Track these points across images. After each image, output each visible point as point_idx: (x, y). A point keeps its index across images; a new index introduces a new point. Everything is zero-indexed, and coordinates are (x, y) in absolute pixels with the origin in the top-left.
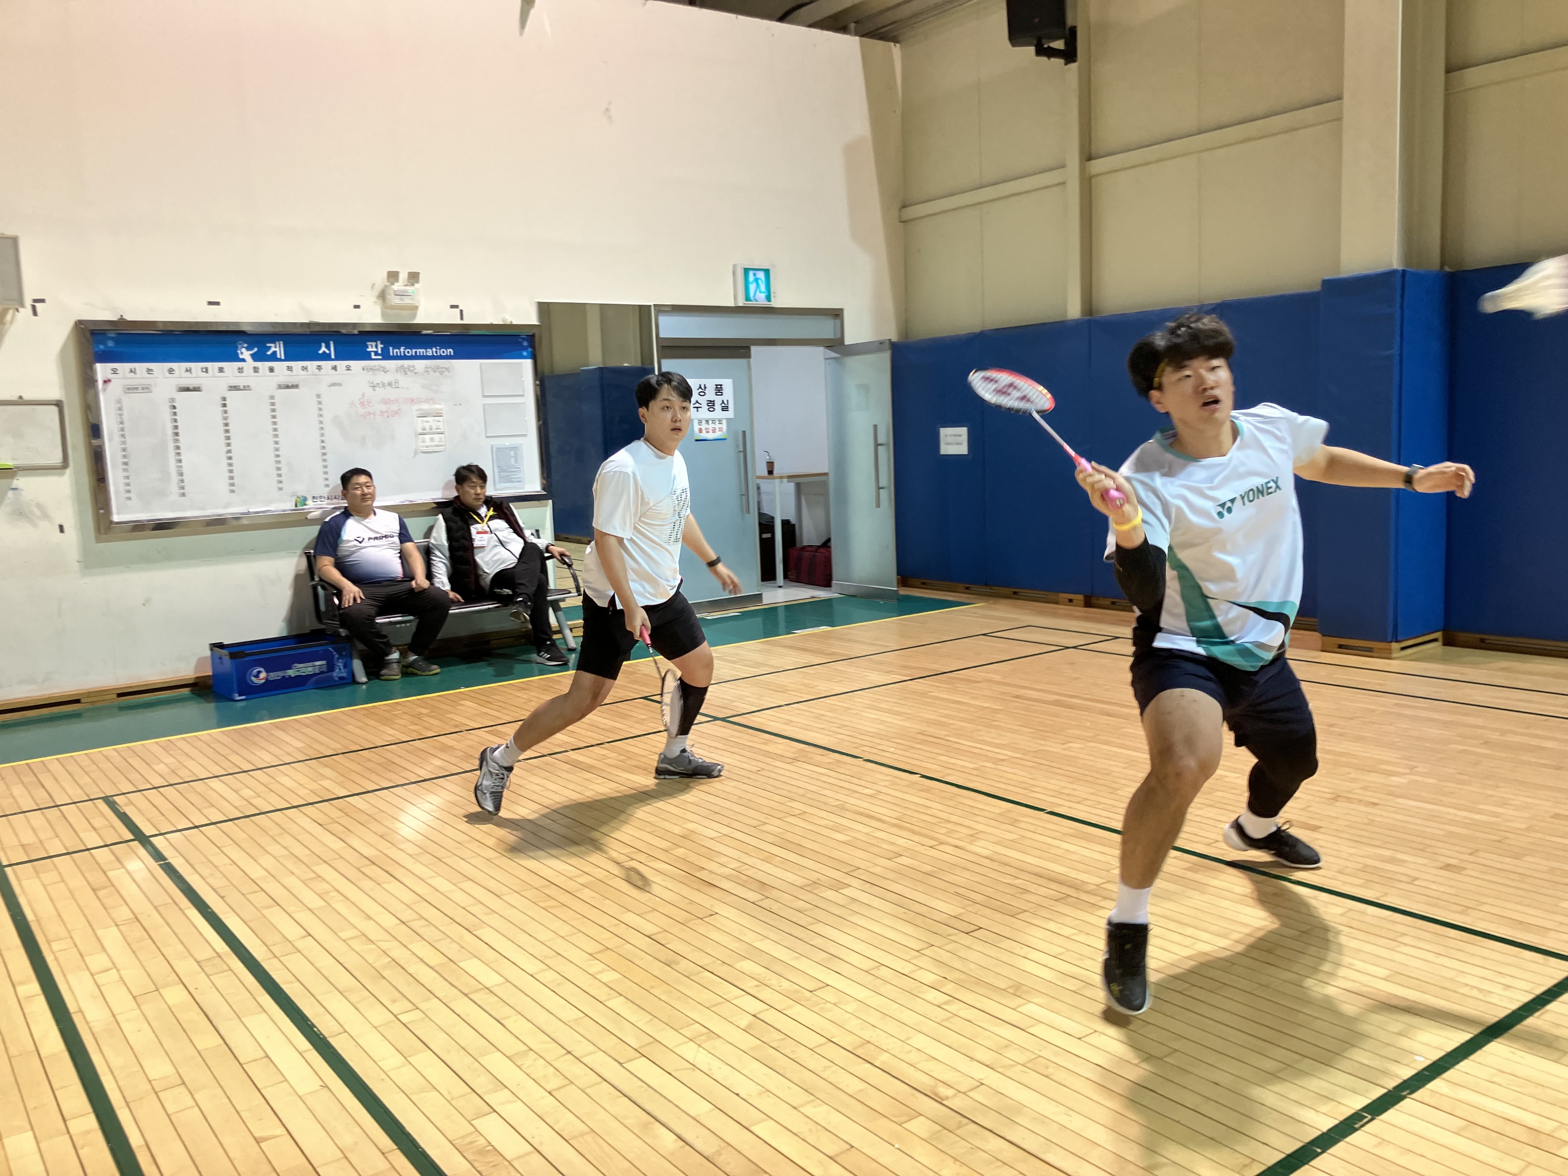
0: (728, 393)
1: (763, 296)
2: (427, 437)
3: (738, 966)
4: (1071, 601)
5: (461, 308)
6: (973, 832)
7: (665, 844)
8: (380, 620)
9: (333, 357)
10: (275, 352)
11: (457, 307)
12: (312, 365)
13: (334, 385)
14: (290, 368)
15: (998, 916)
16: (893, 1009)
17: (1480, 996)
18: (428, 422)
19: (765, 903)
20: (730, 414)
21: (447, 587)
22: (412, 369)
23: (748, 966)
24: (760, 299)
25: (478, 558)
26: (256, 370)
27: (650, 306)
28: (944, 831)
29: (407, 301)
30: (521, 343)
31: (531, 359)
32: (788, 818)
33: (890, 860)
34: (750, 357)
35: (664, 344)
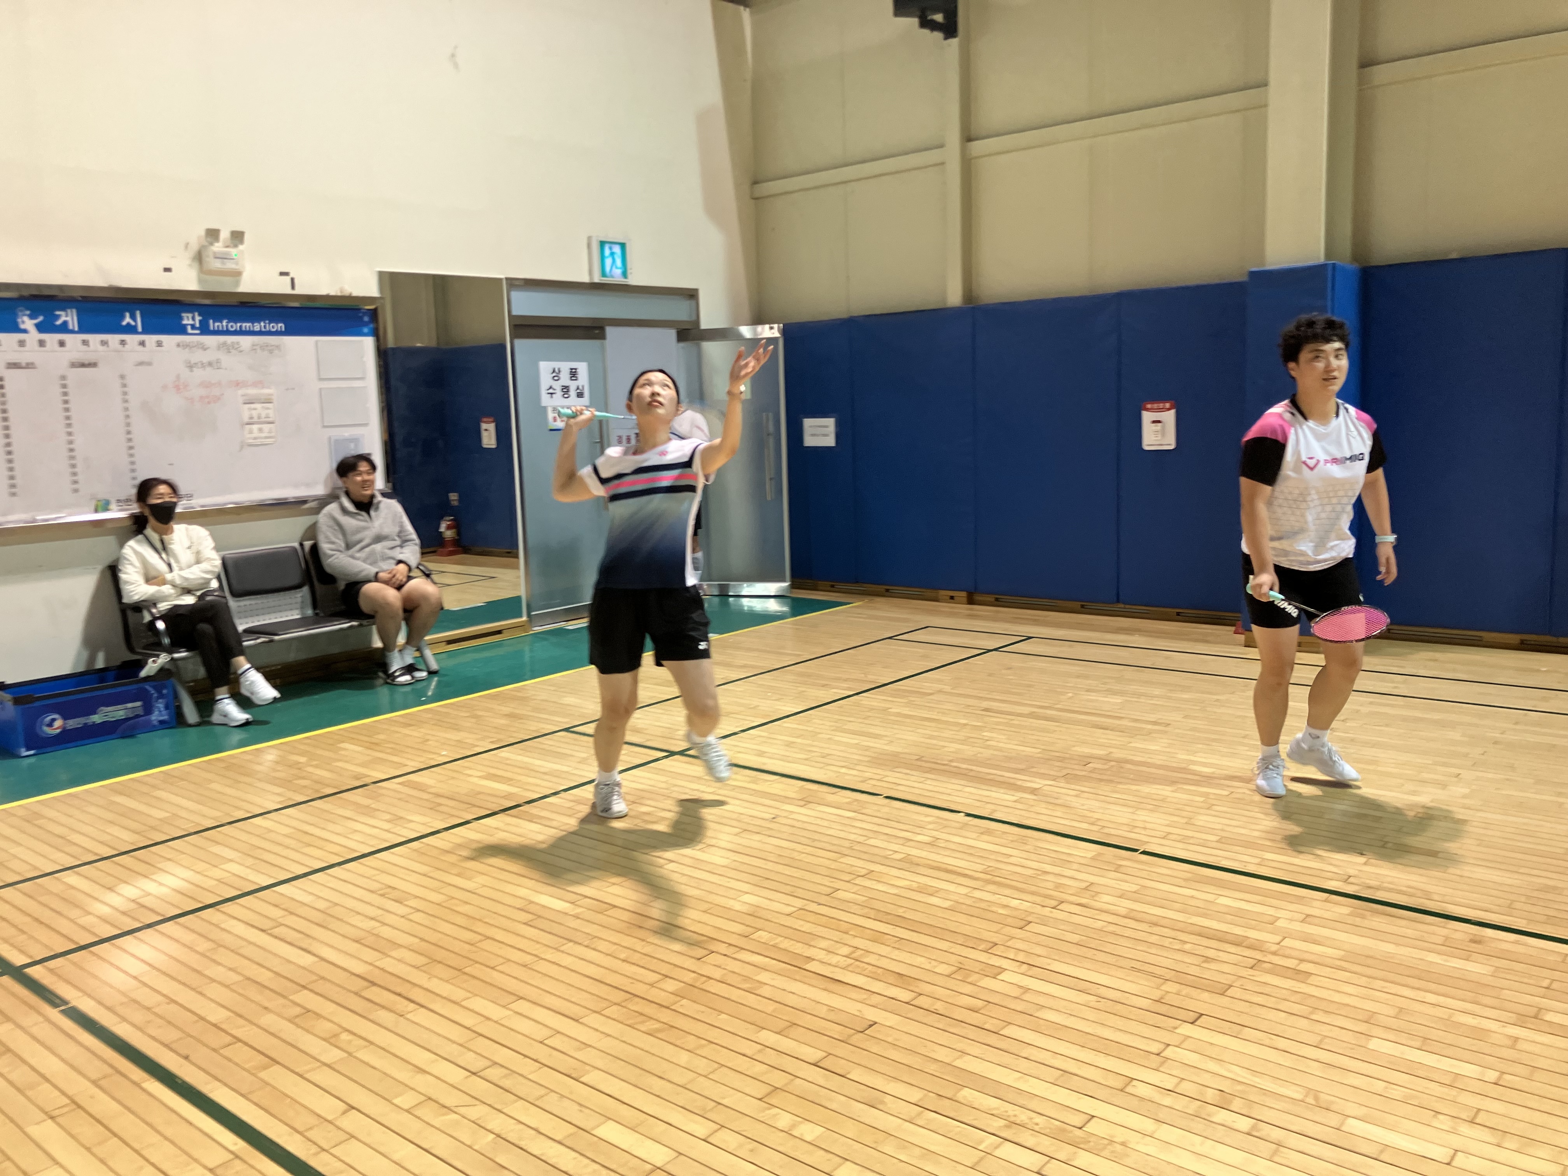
0: (583, 379)
1: (618, 272)
2: (255, 427)
4: (952, 598)
5: (292, 275)
9: (140, 329)
10: (65, 323)
11: (287, 274)
12: (114, 339)
13: (141, 364)
14: (85, 343)
18: (255, 409)
20: (585, 401)
22: (236, 346)
24: (616, 276)
26: (42, 343)
27: (501, 280)
29: (229, 266)
30: (361, 318)
31: (373, 336)
32: (858, 881)
33: (1021, 928)
34: (604, 338)
35: (517, 323)
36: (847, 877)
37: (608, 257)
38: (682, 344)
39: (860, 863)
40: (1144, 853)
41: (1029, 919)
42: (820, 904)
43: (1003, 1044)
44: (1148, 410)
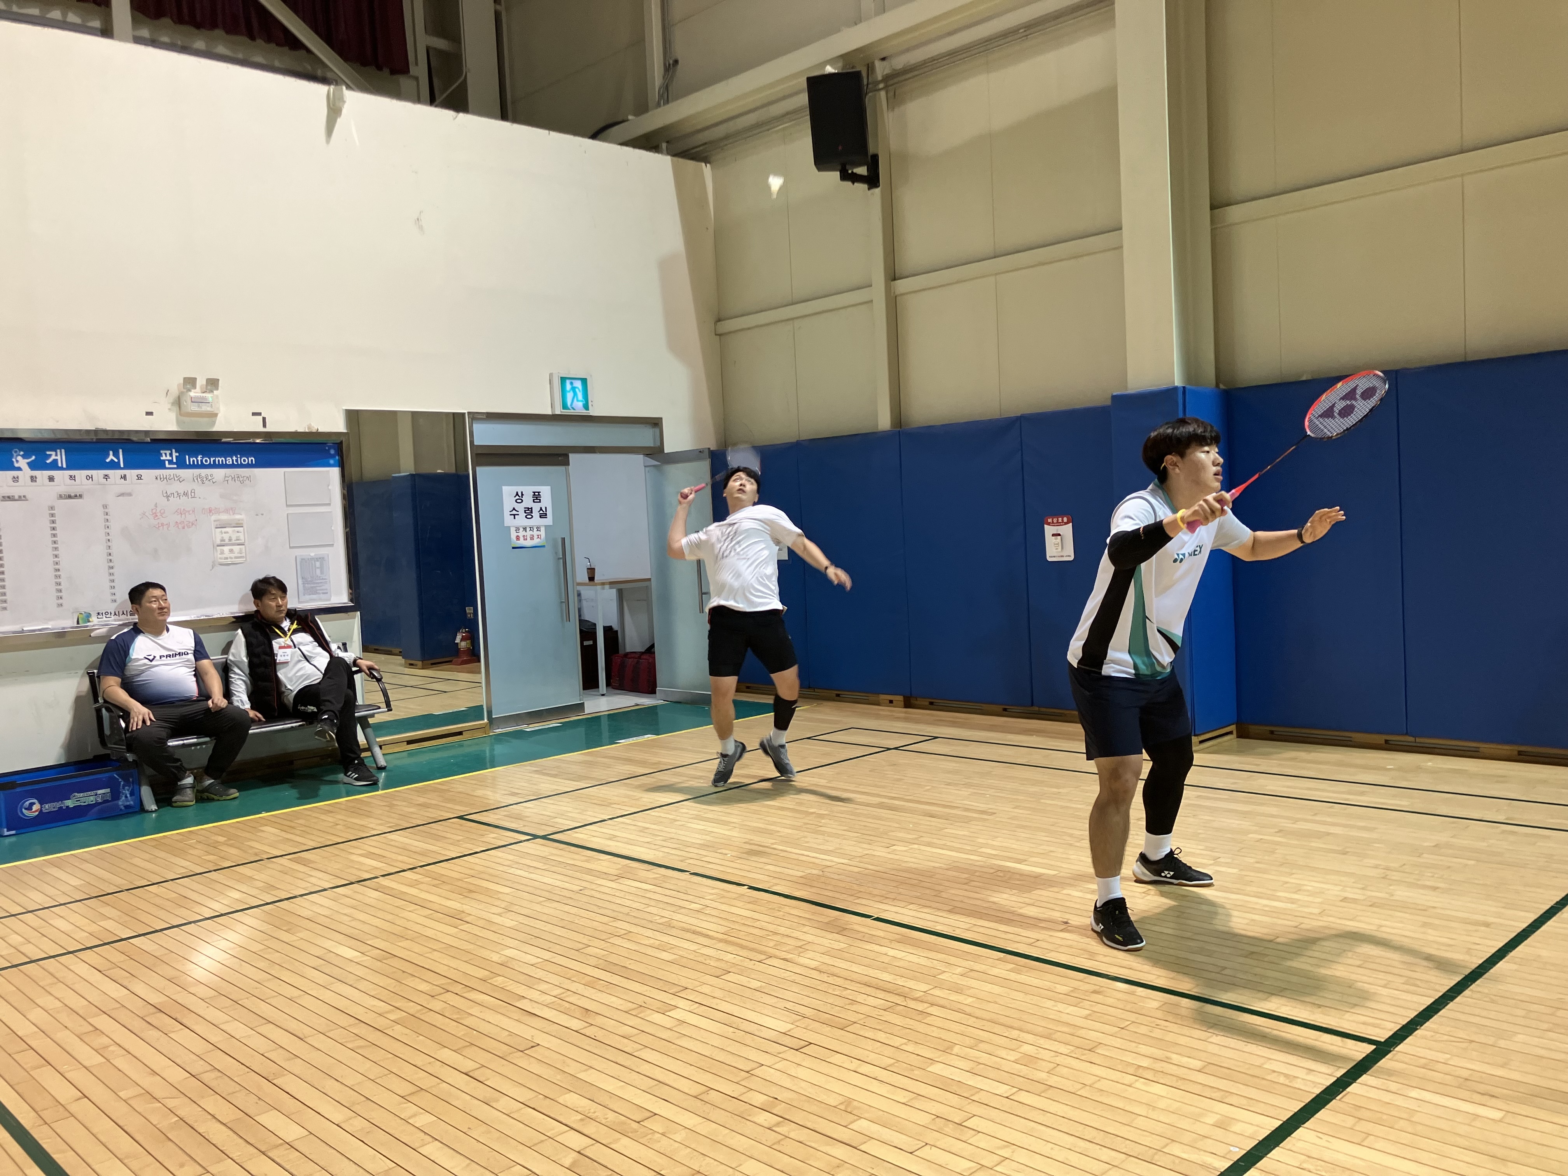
0: (546, 501)
1: (580, 404)
2: (226, 549)
3: (560, 1100)
4: (891, 702)
5: (263, 415)
6: (800, 943)
7: (482, 974)
8: (172, 743)
9: (122, 466)
10: (55, 461)
11: (260, 414)
12: (97, 474)
13: (122, 495)
14: (72, 478)
15: (827, 1029)
16: (723, 1134)
17: (1287, 1082)
18: (226, 533)
19: (590, 1031)
20: (549, 521)
21: (247, 706)
22: (210, 478)
23: (571, 1099)
24: (578, 407)
25: (281, 675)
26: (33, 479)
27: (464, 414)
28: (772, 944)
29: (205, 408)
30: (328, 451)
31: (339, 467)
32: (613, 939)
33: (717, 977)
34: (568, 464)
35: (479, 452)
36: (606, 937)
37: (569, 392)
39: (625, 926)
40: (877, 919)
41: (731, 969)
44: (1049, 524)
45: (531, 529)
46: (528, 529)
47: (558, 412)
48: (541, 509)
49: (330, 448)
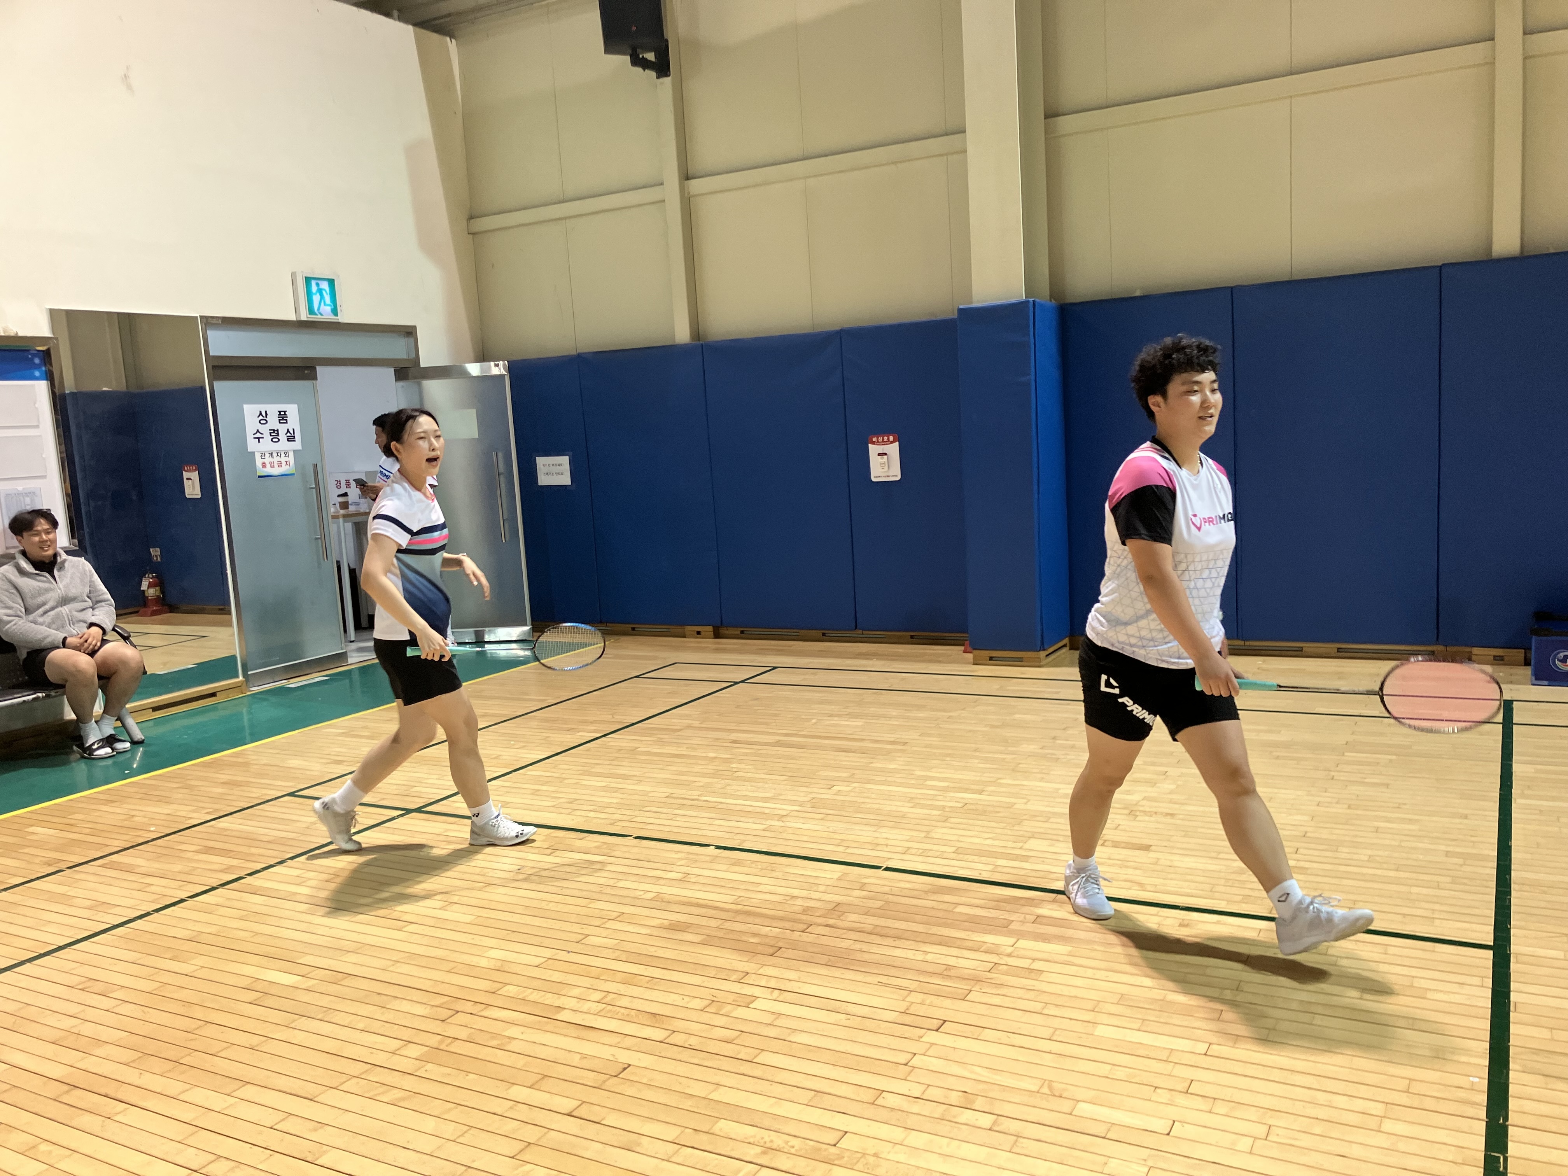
0: (294, 422)
1: (328, 309)
4: (699, 633)
20: (297, 445)
24: (329, 314)
27: (195, 318)
30: (32, 360)
31: (47, 380)
32: (610, 924)
33: (772, 955)
34: (316, 379)
35: (216, 364)
36: (597, 922)
37: (316, 294)
38: (401, 384)
39: (610, 906)
40: (887, 869)
41: (780, 944)
42: (569, 952)
43: (758, 1071)
44: (873, 443)
45: (279, 454)
46: (275, 455)
47: (304, 317)
48: (288, 431)
49: (34, 355)
